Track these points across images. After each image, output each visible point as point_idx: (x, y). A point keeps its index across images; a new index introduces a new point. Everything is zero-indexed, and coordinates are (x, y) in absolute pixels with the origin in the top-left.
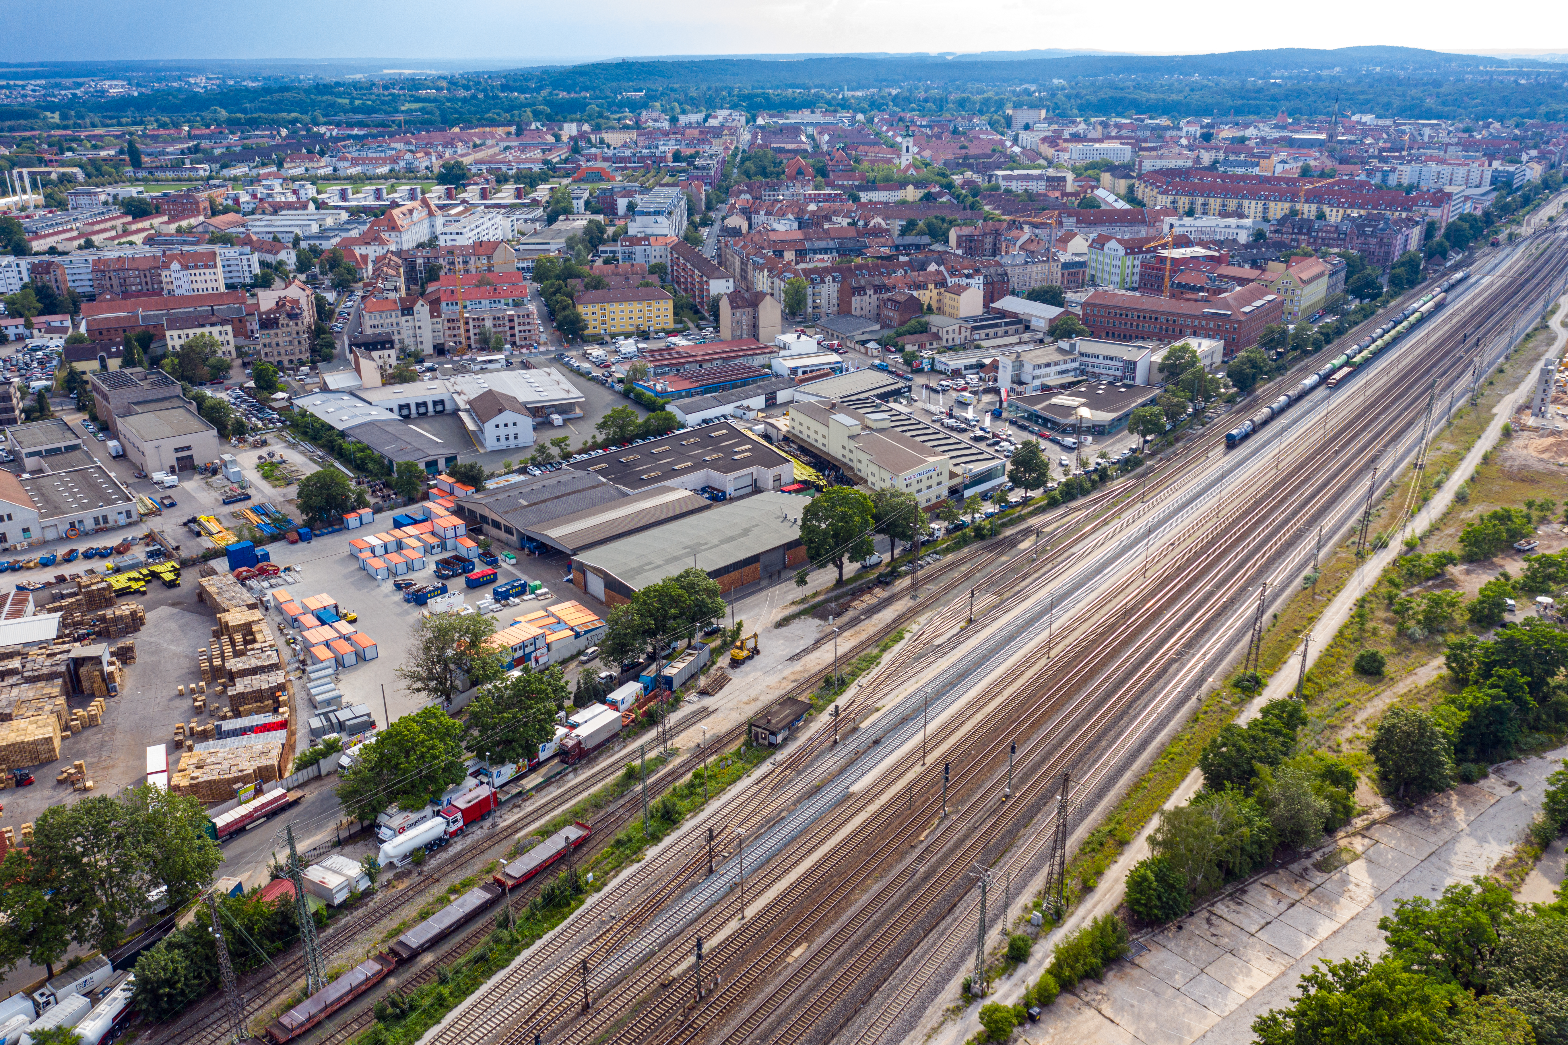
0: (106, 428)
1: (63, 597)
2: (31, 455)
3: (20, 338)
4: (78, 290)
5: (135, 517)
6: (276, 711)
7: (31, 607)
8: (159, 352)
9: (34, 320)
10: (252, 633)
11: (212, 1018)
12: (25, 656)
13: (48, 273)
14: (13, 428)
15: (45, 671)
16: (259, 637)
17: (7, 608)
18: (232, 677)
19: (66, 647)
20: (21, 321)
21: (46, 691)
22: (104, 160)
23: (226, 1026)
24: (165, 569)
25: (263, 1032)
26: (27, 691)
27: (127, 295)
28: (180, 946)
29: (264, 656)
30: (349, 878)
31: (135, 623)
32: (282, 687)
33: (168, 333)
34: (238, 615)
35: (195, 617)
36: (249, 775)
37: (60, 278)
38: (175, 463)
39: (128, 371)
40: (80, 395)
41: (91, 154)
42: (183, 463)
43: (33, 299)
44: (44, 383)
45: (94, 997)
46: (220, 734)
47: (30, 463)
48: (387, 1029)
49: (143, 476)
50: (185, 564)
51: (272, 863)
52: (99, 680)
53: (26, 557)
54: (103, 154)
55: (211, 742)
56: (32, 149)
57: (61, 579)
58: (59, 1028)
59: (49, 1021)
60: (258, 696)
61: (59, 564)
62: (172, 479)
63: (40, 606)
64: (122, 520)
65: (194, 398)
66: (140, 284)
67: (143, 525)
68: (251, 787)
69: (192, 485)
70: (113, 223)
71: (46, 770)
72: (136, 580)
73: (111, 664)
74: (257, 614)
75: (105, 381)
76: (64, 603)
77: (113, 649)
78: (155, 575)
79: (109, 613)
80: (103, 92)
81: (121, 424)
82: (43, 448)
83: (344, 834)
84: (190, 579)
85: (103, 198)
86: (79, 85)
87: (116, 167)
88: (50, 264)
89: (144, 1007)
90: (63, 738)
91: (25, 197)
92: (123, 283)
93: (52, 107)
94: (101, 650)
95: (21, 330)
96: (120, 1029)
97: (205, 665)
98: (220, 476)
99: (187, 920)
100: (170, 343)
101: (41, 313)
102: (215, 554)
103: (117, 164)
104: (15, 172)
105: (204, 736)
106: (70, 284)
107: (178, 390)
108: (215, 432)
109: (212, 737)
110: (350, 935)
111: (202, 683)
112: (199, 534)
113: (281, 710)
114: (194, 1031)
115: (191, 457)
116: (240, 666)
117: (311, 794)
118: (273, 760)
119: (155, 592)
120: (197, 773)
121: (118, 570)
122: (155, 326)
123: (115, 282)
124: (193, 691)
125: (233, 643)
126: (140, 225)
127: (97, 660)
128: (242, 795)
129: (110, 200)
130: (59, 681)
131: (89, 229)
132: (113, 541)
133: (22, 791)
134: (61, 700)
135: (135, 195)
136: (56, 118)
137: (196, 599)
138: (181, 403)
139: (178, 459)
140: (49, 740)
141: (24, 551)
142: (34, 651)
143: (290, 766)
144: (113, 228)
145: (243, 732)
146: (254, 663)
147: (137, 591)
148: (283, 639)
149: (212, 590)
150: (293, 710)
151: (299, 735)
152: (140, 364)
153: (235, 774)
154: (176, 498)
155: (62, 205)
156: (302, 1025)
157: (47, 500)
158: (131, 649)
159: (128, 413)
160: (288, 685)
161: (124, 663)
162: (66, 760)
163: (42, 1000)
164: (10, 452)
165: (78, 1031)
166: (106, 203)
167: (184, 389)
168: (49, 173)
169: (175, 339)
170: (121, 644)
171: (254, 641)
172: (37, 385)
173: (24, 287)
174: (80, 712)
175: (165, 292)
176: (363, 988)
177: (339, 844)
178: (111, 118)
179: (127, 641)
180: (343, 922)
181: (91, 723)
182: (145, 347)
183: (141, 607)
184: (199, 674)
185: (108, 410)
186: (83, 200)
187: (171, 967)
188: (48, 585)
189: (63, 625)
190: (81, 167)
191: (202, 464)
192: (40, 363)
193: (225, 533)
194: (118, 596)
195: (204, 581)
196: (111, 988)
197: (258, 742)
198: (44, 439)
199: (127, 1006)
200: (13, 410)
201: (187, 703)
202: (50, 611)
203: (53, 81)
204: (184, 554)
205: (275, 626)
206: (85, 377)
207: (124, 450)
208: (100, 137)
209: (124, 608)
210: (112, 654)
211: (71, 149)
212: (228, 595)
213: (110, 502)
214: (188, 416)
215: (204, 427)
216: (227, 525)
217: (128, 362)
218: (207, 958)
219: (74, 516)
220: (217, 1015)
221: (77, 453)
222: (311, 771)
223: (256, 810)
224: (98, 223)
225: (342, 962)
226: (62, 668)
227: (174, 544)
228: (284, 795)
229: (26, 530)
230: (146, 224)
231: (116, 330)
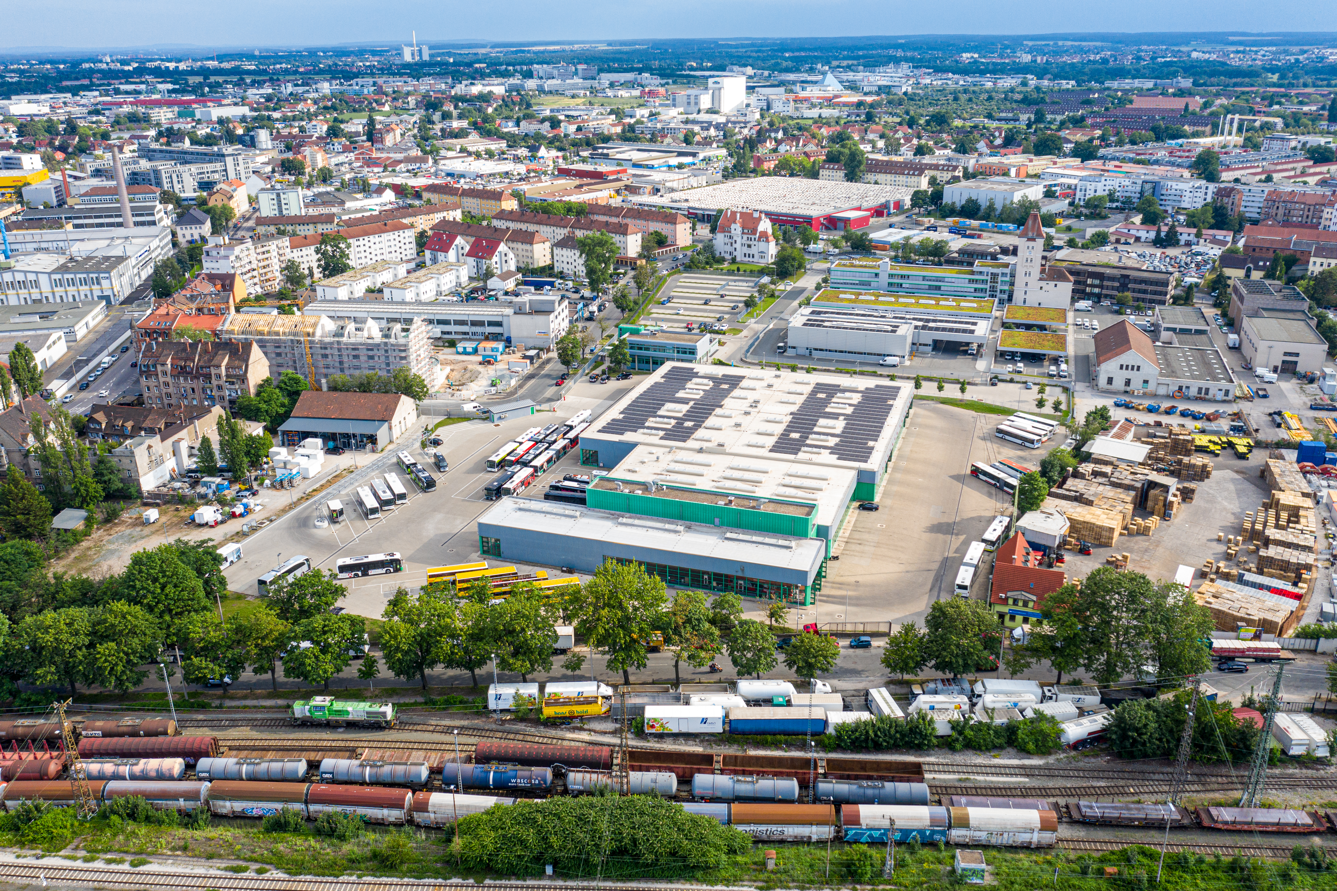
0: (1232, 324)
1: (1155, 436)
2: (1168, 329)
3: (1188, 244)
4: (1247, 215)
5: (1230, 397)
6: (1295, 584)
7: (1130, 435)
8: (1299, 274)
9: (1204, 232)
10: (1297, 516)
11: (1156, 777)
12: (1115, 467)
13: (1229, 196)
14: (1162, 307)
15: (1126, 482)
16: (1302, 520)
17: (1115, 430)
18: (1267, 542)
19: (1146, 471)
20: (1194, 231)
21: (1122, 496)
22: (1305, 114)
23: (1166, 788)
24: (1241, 443)
25: (1193, 809)
26: (1109, 492)
27: (1286, 223)
28: (1155, 711)
29: (1302, 537)
30: (1311, 740)
31: (1203, 474)
32: (1308, 567)
33: (1312, 259)
34: (1291, 498)
35: (1252, 487)
36: (1254, 621)
37: (1236, 201)
38: (1280, 364)
39: (1267, 282)
40: (1220, 294)
41: (1294, 108)
42: (1287, 366)
43: (1209, 215)
44: (1196, 280)
45: (1082, 713)
46: (1240, 580)
47: (1165, 335)
48: (1298, 871)
49: (1248, 368)
50: (1259, 444)
51: (1248, 694)
52: (1161, 504)
53: (1139, 401)
54: (1306, 109)
55: (1231, 583)
56: (1247, 101)
57: (1159, 424)
58: (1053, 717)
59: (1049, 709)
60: (1284, 567)
61: (1160, 414)
62: (1273, 376)
63: (1137, 438)
64: (1220, 396)
65: (1316, 316)
66: (1302, 216)
67: (1234, 405)
68: (1252, 630)
69: (1288, 386)
70: (1295, 165)
71: (1102, 550)
72: (1215, 443)
73: (1175, 496)
74: (1309, 503)
75: (1246, 286)
76: (1156, 441)
77: (1180, 486)
78: (1231, 445)
79: (1186, 460)
80: (1322, 59)
81: (1247, 323)
82: (1178, 326)
83: (1318, 706)
84: (1258, 458)
85: (1293, 144)
86: (1303, 52)
87: (1313, 121)
88: (1233, 189)
89: (1114, 737)
90: (1121, 534)
91: (1229, 138)
92: (1288, 213)
93: (1273, 70)
94: (1172, 482)
95: (1192, 238)
96: (1091, 743)
97: (1248, 525)
98: (1315, 385)
99: (1168, 696)
100: (1311, 267)
101: (1211, 227)
102: (1288, 445)
103: (1315, 118)
104: (1229, 116)
105: (1227, 577)
106: (1242, 209)
107: (1305, 306)
108: (1326, 347)
109: (1233, 581)
110: (1293, 785)
111: (1240, 538)
112: (1279, 426)
113: (1300, 584)
114: (1141, 776)
115: (1296, 363)
116: (1278, 537)
117: (1302, 661)
118: (1279, 618)
119: (1225, 458)
120: (1212, 600)
121: (1203, 431)
122: (1302, 252)
123: (1281, 211)
124: (1229, 541)
125: (1278, 518)
126: (1318, 170)
127: (1166, 488)
128: (1242, 633)
129: (1299, 146)
130: (1133, 493)
131: (1273, 168)
132: (1207, 409)
133: (1081, 557)
134: (1130, 507)
135: (1323, 144)
136: (1275, 78)
137: (1259, 473)
138: (1303, 317)
139: (1284, 362)
140: (1112, 530)
141: (1138, 397)
142: (1123, 465)
143: (1291, 632)
144: (1294, 169)
145: (1261, 587)
146: (1291, 539)
147: (1212, 452)
148: (1324, 532)
149: (1276, 470)
150: (1310, 590)
151: (1308, 611)
152: (1279, 278)
153: (1242, 614)
154: (1270, 392)
155: (1256, 147)
156: (1226, 823)
157: (1168, 365)
158: (1193, 491)
159: (1255, 314)
160: (1314, 569)
161: (1184, 500)
162: (1118, 550)
163: (1048, 694)
164: (1153, 325)
165: (1063, 726)
166: (1294, 148)
167: (1310, 308)
168: (1255, 121)
169: (1316, 266)
170: (1186, 485)
171: (1298, 522)
172: (1189, 280)
173: (1206, 205)
174: (1139, 520)
175: (1321, 227)
176: (1289, 829)
177: (1312, 711)
178: (1322, 80)
179: (1191, 485)
180: (1291, 771)
181: (1144, 532)
182: (1288, 267)
183: (1211, 464)
184: (1239, 530)
185: (1239, 310)
186: (1276, 145)
187: (1144, 721)
188: (1147, 425)
189: (1149, 457)
190: (1283, 117)
191: (1303, 372)
192: (1198, 265)
193: (1302, 431)
194: (1196, 451)
195: (1271, 462)
196: (1095, 713)
197: (1272, 600)
198: (1181, 320)
199: (1103, 730)
200: (1166, 294)
201: (1222, 548)
202: (1143, 442)
203: (1282, 48)
204: (1261, 436)
205: (1321, 519)
206: (1229, 282)
207: (1240, 344)
208: (1308, 95)
209: (1198, 460)
210: (1178, 489)
211: (1279, 103)
212: (1287, 479)
213: (1215, 379)
214: (1307, 329)
215: (1317, 341)
216: (1306, 425)
217: (1270, 275)
218: (1171, 731)
219: (1184, 382)
220: (1161, 777)
221: (1203, 337)
222: (1309, 644)
223: (1249, 649)
224: (1282, 163)
225: (1278, 801)
226: (1139, 485)
227: (1255, 427)
228: (1278, 650)
229: (1146, 382)
230: (1324, 169)
231: (1268, 249)
